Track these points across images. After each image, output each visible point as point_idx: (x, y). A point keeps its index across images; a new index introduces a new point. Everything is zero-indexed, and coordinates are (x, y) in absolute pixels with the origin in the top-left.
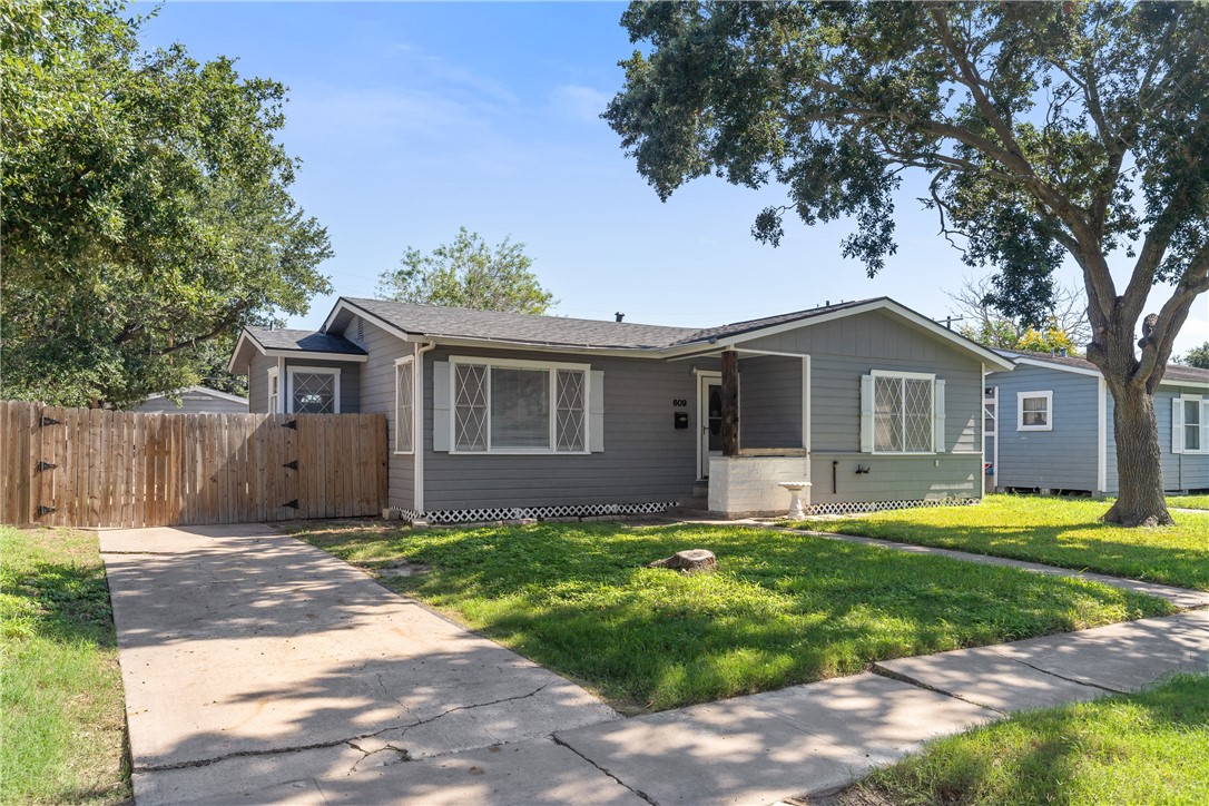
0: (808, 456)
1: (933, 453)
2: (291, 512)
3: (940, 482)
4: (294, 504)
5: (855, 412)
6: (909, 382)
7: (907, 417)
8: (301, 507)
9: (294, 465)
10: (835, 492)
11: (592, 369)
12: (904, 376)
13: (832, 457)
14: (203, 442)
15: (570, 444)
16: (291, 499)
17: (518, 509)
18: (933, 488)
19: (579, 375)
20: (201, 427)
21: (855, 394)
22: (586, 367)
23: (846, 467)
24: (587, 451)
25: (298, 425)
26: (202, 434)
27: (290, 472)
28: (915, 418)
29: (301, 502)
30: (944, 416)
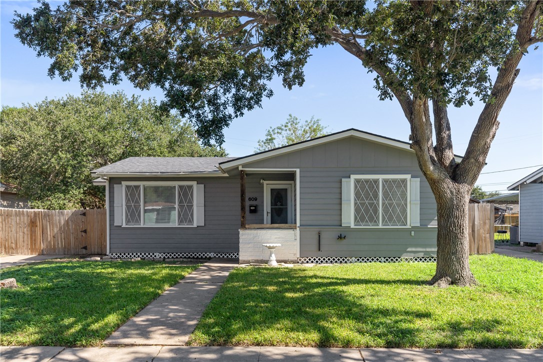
0: (298, 229)
1: (408, 227)
2: (84, 251)
3: (416, 246)
4: (85, 248)
5: (337, 201)
6: (386, 181)
7: (383, 204)
8: (88, 249)
9: (85, 231)
10: (319, 250)
11: (197, 184)
12: (381, 177)
13: (317, 229)
14: (49, 222)
15: (186, 222)
16: (84, 245)
17: (158, 254)
18: (409, 249)
19: (191, 187)
20: (49, 216)
21: (338, 191)
22: (194, 183)
23: (329, 236)
24: (195, 225)
25: (86, 214)
26: (49, 218)
27: (84, 234)
28: (391, 205)
29: (88, 247)
30: (419, 202)
